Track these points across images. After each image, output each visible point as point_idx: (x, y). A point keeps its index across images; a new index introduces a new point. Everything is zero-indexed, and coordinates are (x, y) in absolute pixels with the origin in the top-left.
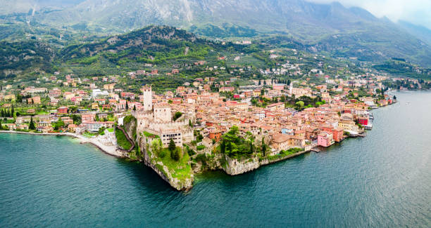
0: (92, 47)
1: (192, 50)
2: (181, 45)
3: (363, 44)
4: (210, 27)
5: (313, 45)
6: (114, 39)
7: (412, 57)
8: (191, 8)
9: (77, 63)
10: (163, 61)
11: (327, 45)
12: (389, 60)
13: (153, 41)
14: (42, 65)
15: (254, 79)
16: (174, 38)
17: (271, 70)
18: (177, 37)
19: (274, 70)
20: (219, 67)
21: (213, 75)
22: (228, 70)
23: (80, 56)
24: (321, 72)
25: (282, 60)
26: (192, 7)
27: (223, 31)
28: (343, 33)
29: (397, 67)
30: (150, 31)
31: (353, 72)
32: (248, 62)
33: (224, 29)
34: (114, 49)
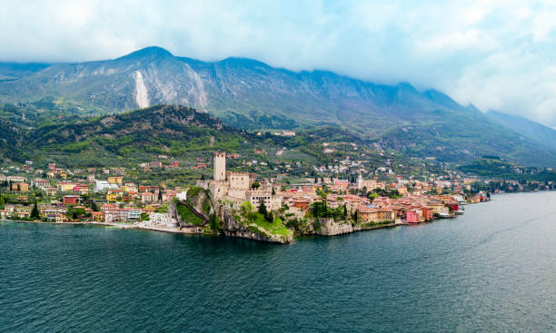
0: (79, 130)
1: (219, 140)
2: (204, 133)
3: (444, 140)
4: (232, 115)
5: (376, 141)
6: (111, 119)
7: (508, 155)
8: (206, 89)
9: (59, 150)
10: (183, 153)
11: (395, 140)
12: (479, 159)
13: (166, 126)
14: (6, 150)
15: (307, 177)
16: (193, 124)
17: (327, 167)
18: (197, 122)
19: (330, 167)
20: (259, 162)
21: (253, 170)
22: (271, 166)
23: (60, 140)
24: (390, 171)
25: (340, 155)
26: (207, 87)
27: (251, 121)
28: (416, 124)
29: (489, 167)
30: (161, 111)
31: (433, 172)
32: (296, 158)
33: (252, 119)
34: (111, 133)
